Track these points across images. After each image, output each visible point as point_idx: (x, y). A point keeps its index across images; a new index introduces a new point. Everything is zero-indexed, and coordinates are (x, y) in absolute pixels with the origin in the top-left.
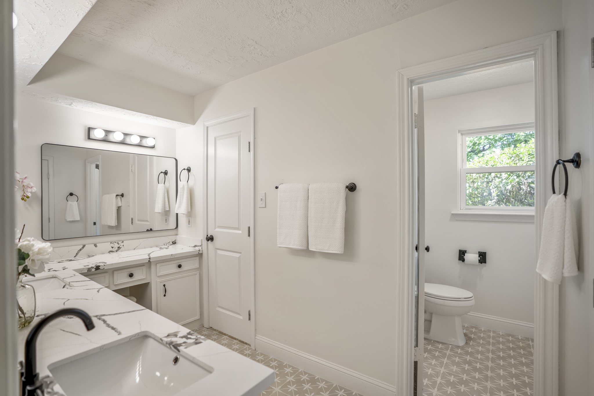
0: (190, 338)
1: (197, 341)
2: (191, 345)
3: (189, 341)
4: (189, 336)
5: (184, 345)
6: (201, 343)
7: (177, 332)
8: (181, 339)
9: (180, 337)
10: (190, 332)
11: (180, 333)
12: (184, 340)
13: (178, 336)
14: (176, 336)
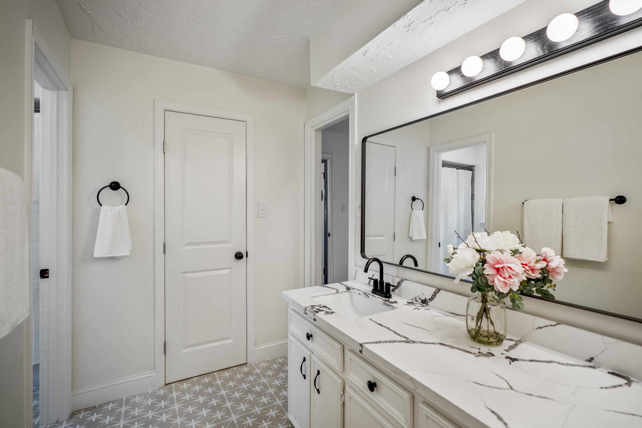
0: (317, 309)
1: (313, 307)
2: (317, 306)
3: (318, 308)
4: (318, 311)
5: (322, 306)
6: (310, 306)
7: (325, 314)
8: (323, 310)
9: (324, 311)
10: (316, 313)
11: (324, 314)
12: (321, 309)
13: (325, 312)
14: (326, 312)
